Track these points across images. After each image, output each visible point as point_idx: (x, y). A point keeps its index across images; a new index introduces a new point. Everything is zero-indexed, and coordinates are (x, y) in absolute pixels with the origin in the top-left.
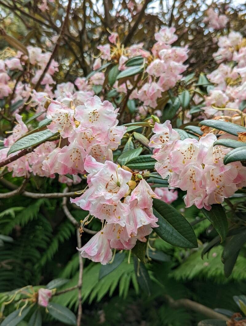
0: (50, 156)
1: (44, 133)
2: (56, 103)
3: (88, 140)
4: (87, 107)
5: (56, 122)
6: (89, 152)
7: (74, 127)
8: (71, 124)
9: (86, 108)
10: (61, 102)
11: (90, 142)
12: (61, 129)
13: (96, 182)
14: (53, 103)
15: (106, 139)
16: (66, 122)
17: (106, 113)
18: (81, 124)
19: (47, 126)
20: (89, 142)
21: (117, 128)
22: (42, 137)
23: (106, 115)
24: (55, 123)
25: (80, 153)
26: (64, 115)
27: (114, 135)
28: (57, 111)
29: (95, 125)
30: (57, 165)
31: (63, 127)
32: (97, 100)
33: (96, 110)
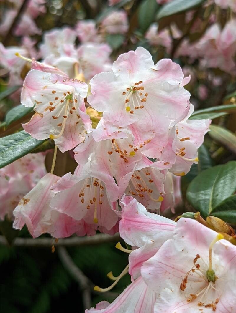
0: (31, 195)
1: (16, 140)
2: (42, 69)
3: (122, 157)
4: (119, 76)
5: (44, 113)
6: (127, 186)
7: (88, 125)
8: (79, 117)
9: (115, 79)
10: (54, 66)
11: (126, 161)
12: (56, 131)
13: (156, 277)
14: (36, 68)
15: (165, 153)
16: (67, 114)
17: (163, 90)
18: (105, 118)
19: (23, 124)
20: (124, 161)
21: (189, 125)
22: (11, 151)
23: (163, 93)
24: (42, 115)
25: (102, 188)
26: (63, 97)
27: (182, 140)
28: (46, 87)
29: (137, 119)
30: (47, 217)
31: (60, 125)
32: (143, 59)
33: (141, 82)
